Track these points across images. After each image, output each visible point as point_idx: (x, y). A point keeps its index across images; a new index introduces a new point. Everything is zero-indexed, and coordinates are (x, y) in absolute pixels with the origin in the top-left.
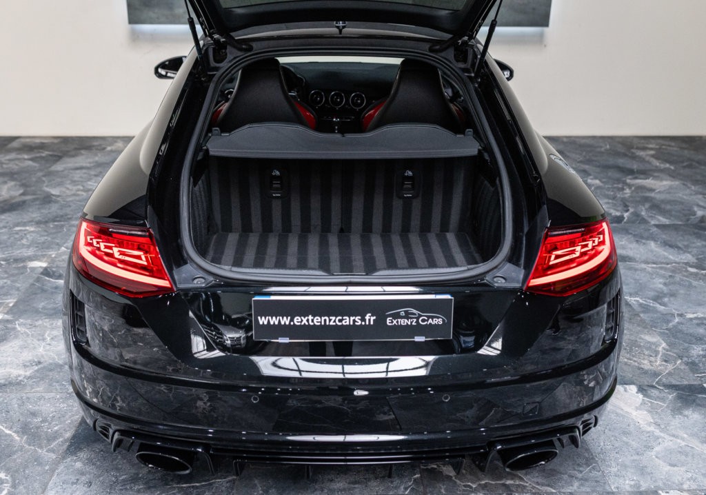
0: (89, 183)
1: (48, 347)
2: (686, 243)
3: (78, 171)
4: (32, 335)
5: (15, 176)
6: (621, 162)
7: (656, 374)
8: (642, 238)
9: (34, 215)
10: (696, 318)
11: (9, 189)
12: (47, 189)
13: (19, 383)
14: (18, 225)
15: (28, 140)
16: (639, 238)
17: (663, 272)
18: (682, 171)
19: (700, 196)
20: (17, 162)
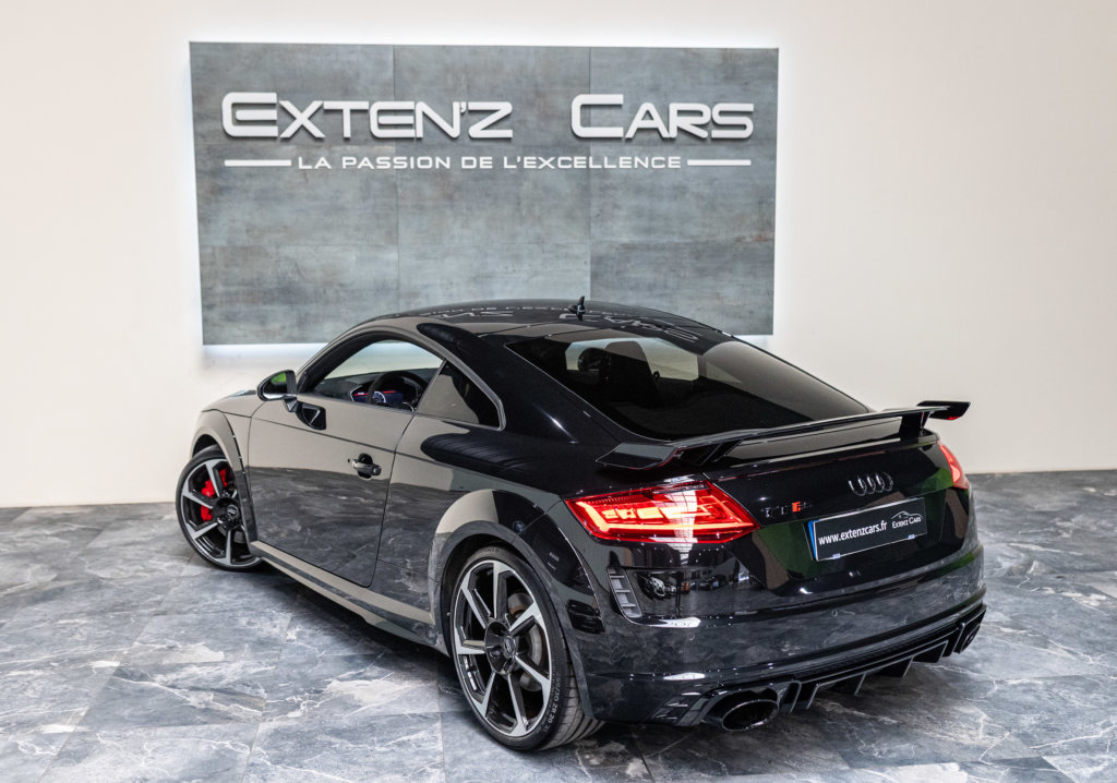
0: (152, 561)
1: (151, 762)
3: (130, 548)
4: (125, 748)
5: (39, 557)
9: (82, 605)
10: (1021, 685)
11: (34, 574)
12: (91, 571)
14: (62, 617)
15: (43, 511)
20: (37, 540)
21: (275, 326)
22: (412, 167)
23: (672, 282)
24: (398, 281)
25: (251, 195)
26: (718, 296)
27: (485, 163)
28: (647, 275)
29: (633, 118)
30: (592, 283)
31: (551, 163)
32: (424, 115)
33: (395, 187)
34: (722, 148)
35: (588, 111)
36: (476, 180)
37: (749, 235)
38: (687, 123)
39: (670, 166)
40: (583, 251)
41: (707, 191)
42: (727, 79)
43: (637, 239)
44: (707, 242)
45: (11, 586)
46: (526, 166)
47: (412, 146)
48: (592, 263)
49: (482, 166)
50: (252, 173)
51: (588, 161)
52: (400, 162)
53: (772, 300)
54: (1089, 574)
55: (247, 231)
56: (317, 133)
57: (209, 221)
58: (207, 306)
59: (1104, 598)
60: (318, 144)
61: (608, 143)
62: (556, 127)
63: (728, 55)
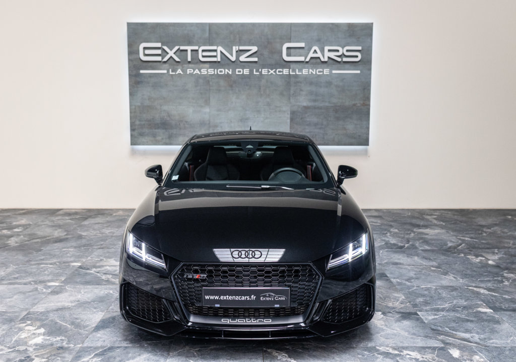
0: (103, 230)
1: (83, 296)
2: (435, 257)
3: (97, 225)
4: (75, 291)
5: (62, 227)
6: (414, 221)
7: (394, 308)
8: (411, 255)
9: (73, 244)
10: (426, 288)
11: (58, 233)
12: (79, 233)
13: (69, 308)
14: (64, 248)
15: (68, 211)
16: (409, 255)
17: (416, 269)
18: (449, 226)
19: (454, 237)
20: (62, 220)
21: (159, 138)
22: (216, 73)
23: (325, 123)
24: (209, 121)
25: (150, 84)
26: (345, 129)
27: (246, 72)
28: (314, 119)
29: (308, 53)
30: (290, 122)
31: (274, 72)
32: (221, 52)
33: (208, 82)
34: (347, 66)
35: (289, 50)
36: (242, 79)
37: (358, 103)
38: (332, 55)
39: (325, 73)
40: (287, 109)
41: (341, 84)
42: (350, 36)
43: (310, 104)
44: (341, 106)
45: (48, 237)
46: (263, 73)
47: (216, 65)
48: (291, 114)
49: (245, 73)
50: (151, 75)
51: (289, 71)
53: (369, 131)
54: (484, 250)
55: (149, 99)
56: (177, 59)
57: (134, 95)
58: (132, 130)
59: (484, 259)
60: (178, 64)
61: (299, 64)
62: (276, 57)
63: (350, 26)
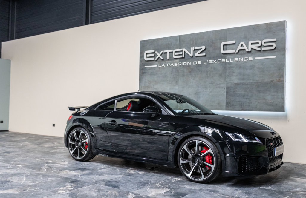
22: (182, 65)
23: (250, 95)
25: (149, 74)
26: (265, 99)
27: (199, 62)
28: (243, 92)
29: (238, 47)
30: (226, 95)
31: (216, 61)
32: (185, 52)
33: (178, 70)
34: (266, 53)
35: (225, 46)
36: (197, 67)
38: (254, 47)
39: (249, 60)
40: (224, 85)
41: (261, 66)
42: (268, 32)
43: (239, 82)
44: (261, 82)
46: (209, 63)
47: (182, 60)
48: (226, 89)
49: (198, 64)
51: (225, 60)
52: (180, 64)
55: (148, 82)
56: (162, 58)
57: (142, 80)
60: (162, 61)
61: (231, 54)
62: (217, 51)
63: (268, 25)
